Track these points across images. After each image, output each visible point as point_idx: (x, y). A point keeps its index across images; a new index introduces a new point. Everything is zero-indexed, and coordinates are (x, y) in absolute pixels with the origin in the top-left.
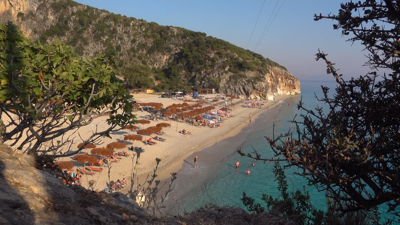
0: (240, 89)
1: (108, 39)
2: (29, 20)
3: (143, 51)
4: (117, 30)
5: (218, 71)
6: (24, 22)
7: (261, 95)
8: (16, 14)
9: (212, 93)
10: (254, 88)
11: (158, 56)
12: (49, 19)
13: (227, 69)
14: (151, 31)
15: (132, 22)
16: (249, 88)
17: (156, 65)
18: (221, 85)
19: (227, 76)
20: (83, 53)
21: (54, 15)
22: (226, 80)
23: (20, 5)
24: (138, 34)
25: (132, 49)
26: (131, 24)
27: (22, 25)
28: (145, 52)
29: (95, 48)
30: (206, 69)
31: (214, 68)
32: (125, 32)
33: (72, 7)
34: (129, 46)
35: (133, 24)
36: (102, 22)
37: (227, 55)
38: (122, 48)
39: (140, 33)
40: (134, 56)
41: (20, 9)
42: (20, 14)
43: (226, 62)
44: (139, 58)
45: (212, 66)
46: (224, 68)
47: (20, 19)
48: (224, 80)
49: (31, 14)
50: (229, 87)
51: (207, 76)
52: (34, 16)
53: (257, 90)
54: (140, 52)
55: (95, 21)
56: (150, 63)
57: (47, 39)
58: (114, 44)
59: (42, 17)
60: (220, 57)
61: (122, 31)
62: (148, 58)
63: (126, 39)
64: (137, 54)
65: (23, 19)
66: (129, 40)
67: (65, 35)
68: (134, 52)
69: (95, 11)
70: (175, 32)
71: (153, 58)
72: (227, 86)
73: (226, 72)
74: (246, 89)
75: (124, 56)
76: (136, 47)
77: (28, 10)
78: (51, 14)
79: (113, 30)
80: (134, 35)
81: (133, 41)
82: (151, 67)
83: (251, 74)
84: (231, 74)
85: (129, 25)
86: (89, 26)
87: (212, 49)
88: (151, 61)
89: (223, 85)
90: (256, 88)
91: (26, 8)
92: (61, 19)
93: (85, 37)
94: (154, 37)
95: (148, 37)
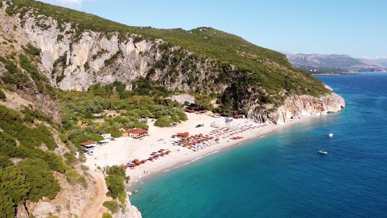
0: (259, 117)
1: (191, 72)
2: (146, 57)
3: (212, 81)
4: (197, 65)
5: (251, 102)
6: (143, 58)
7: (273, 121)
8: (139, 53)
9: (242, 118)
10: (268, 117)
11: (221, 85)
12: (157, 56)
13: (256, 102)
14: (219, 66)
15: (207, 59)
16: (265, 116)
17: (220, 91)
18: (249, 113)
19: (254, 106)
20: (176, 81)
21: (160, 53)
22: (253, 109)
23: (141, 46)
24: (210, 68)
25: (205, 80)
26: (206, 61)
27: (142, 59)
28: (213, 81)
29: (183, 77)
30: (245, 100)
31: (249, 99)
32: (202, 67)
33: (171, 47)
34: (203, 77)
35: (207, 61)
36: (188, 59)
37: (258, 91)
38: (199, 78)
39: (211, 68)
40: (206, 84)
41: (140, 49)
42: (141, 53)
43: (257, 96)
44: (209, 86)
45: (248, 98)
46: (254, 100)
47: (141, 55)
48: (252, 109)
49: (147, 53)
50: (254, 115)
51: (244, 105)
52: (149, 53)
53: (270, 118)
54: (210, 82)
55: (184, 59)
56: (216, 90)
57: (155, 70)
58: (195, 76)
59: (153, 54)
60: (254, 92)
61: (200, 66)
62: (215, 86)
63: (202, 72)
64: (208, 83)
65: (142, 56)
66: (204, 73)
67: (166, 68)
68: (206, 82)
69: (184, 51)
70: (233, 69)
71: (218, 87)
72: (253, 114)
73: (255, 104)
74: (263, 117)
75: (200, 84)
76: (208, 78)
77: (145, 49)
78: (159, 52)
79: (195, 65)
80: (207, 69)
81: (206, 74)
82: (216, 92)
83: (269, 106)
84: (258, 105)
85: (204, 62)
86: (180, 62)
87: (251, 85)
88: (216, 88)
89: (250, 113)
90: (269, 117)
91: (144, 48)
92: (163, 56)
93: (177, 69)
94: (219, 71)
95: (216, 71)
